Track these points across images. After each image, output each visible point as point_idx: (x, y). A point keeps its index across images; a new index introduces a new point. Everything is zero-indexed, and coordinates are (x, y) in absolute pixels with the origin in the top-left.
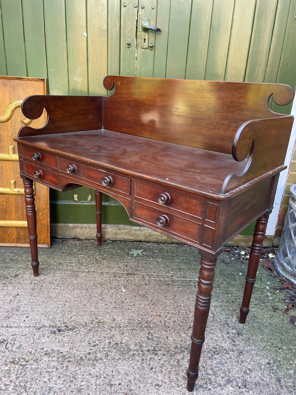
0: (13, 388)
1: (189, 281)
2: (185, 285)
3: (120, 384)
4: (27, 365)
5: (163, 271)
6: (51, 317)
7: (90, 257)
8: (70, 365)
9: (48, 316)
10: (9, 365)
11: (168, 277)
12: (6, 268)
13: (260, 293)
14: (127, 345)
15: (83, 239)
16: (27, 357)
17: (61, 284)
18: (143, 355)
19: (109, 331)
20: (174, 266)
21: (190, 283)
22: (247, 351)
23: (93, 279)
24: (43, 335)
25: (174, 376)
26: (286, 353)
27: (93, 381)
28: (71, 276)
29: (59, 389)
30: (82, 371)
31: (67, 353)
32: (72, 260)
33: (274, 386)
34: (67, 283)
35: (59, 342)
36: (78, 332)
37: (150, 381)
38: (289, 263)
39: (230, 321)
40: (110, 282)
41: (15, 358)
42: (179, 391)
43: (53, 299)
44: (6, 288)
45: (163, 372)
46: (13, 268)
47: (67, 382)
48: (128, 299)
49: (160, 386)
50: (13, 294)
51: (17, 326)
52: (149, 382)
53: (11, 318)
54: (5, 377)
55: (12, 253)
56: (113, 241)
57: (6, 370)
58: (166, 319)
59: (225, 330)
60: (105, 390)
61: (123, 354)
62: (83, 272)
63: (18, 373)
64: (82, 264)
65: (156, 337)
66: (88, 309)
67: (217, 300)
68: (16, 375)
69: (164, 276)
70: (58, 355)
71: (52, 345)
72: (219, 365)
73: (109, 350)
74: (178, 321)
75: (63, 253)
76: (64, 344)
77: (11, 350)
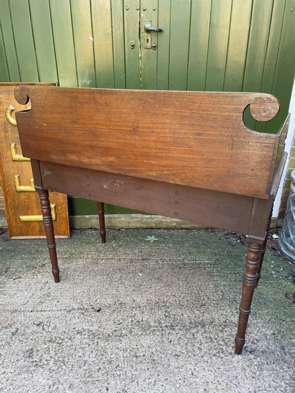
0: (53, 362)
1: (200, 263)
2: (196, 268)
3: (144, 356)
4: (63, 343)
5: (175, 255)
6: (79, 301)
7: (107, 245)
8: (100, 341)
9: (75, 300)
10: (47, 344)
11: (180, 261)
12: (33, 258)
13: (265, 272)
14: (147, 322)
15: (99, 229)
16: (62, 336)
17: (84, 271)
18: (162, 330)
19: (131, 311)
20: (184, 250)
21: (200, 265)
22: (254, 324)
23: (111, 265)
24: (74, 316)
25: (190, 348)
26: (289, 325)
27: (121, 354)
28: (91, 263)
29: (92, 362)
30: (111, 346)
31: (96, 331)
32: (91, 249)
33: (279, 354)
34: (89, 270)
35: (88, 322)
36: (103, 313)
37: (170, 352)
38: (291, 243)
40: (128, 268)
41: (52, 337)
42: (195, 360)
43: (78, 285)
44: (36, 277)
45: (181, 344)
46: (39, 258)
47: (99, 355)
48: (145, 282)
49: (179, 356)
50: (42, 282)
51: (50, 310)
52: (169, 353)
53: (44, 303)
54: (45, 354)
55: (36, 244)
56: (127, 229)
57: (46, 348)
58: (181, 299)
59: (234, 306)
60: (132, 361)
61: (145, 330)
62: (103, 259)
63: (56, 350)
64: (101, 252)
65: (172, 314)
66: (110, 293)
67: (225, 280)
68: (55, 352)
69: (176, 260)
70: (89, 333)
71: (83, 325)
72: (229, 337)
73: (132, 327)
74: (191, 300)
75: (82, 243)
76: (92, 324)
77: (47, 331)
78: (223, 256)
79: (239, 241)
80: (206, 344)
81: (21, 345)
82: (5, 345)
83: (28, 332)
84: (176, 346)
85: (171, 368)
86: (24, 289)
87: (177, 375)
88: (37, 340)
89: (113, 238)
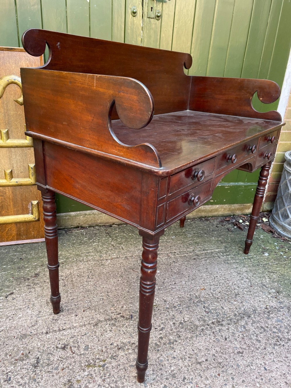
2: (210, 257)
3: (206, 360)
4: (106, 364)
5: (183, 247)
7: (105, 244)
9: (97, 310)
10: (86, 370)
11: (191, 252)
12: (19, 268)
13: (274, 254)
14: (191, 322)
15: (86, 227)
16: (101, 356)
17: (91, 275)
18: (211, 328)
19: (168, 313)
20: (190, 240)
21: (212, 254)
23: (120, 265)
24: (104, 330)
25: (249, 341)
27: (180, 363)
29: (153, 380)
30: (165, 356)
32: (88, 250)
34: (97, 274)
35: (124, 333)
37: (231, 350)
39: (265, 283)
41: (89, 360)
42: (260, 353)
43: (92, 292)
44: (34, 290)
45: (237, 339)
46: (28, 267)
47: (156, 371)
48: (167, 279)
49: (242, 353)
51: (70, 327)
52: (231, 352)
53: (59, 320)
54: (89, 383)
55: (16, 251)
57: (87, 376)
58: (212, 291)
59: (266, 291)
60: (197, 369)
61: (192, 331)
62: (107, 260)
63: (101, 375)
64: (101, 252)
65: (212, 309)
66: (134, 296)
67: (244, 266)
68: (101, 377)
69: (187, 252)
70: (131, 347)
71: (120, 338)
72: (278, 323)
73: (177, 330)
74: (222, 291)
75: (74, 244)
76: (131, 334)
77: (79, 354)
78: (229, 242)
79: (235, 227)
80: (262, 335)
81: (52, 379)
82: (29, 382)
83: (53, 360)
84: (233, 342)
85: (241, 368)
86: (24, 307)
87: (251, 374)
88: (71, 367)
89: (107, 235)
